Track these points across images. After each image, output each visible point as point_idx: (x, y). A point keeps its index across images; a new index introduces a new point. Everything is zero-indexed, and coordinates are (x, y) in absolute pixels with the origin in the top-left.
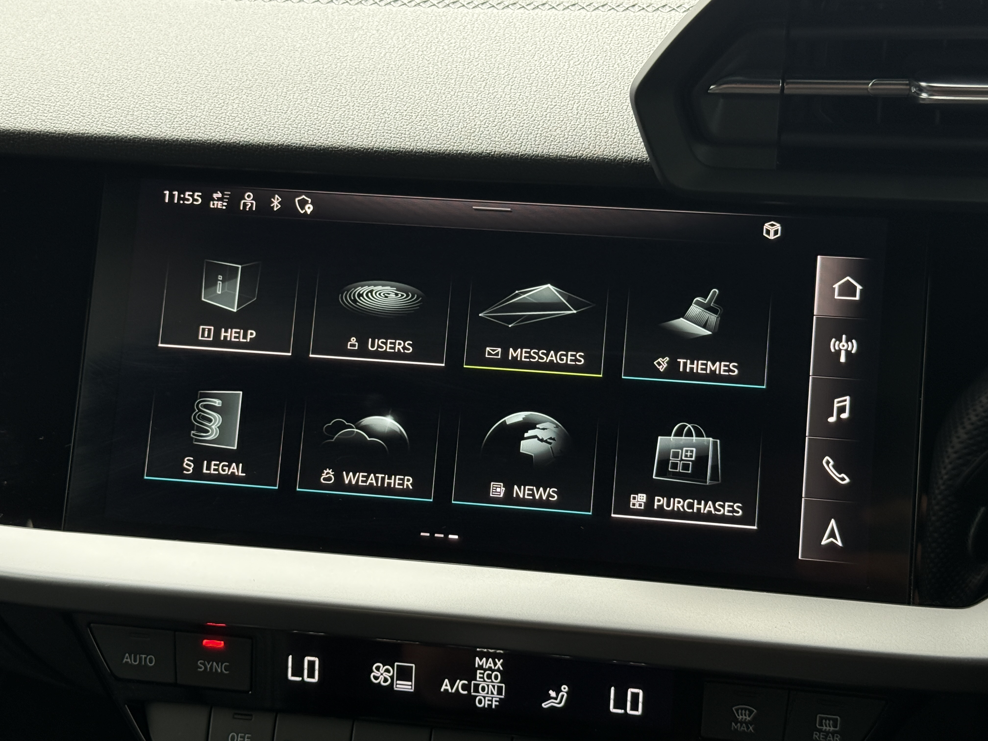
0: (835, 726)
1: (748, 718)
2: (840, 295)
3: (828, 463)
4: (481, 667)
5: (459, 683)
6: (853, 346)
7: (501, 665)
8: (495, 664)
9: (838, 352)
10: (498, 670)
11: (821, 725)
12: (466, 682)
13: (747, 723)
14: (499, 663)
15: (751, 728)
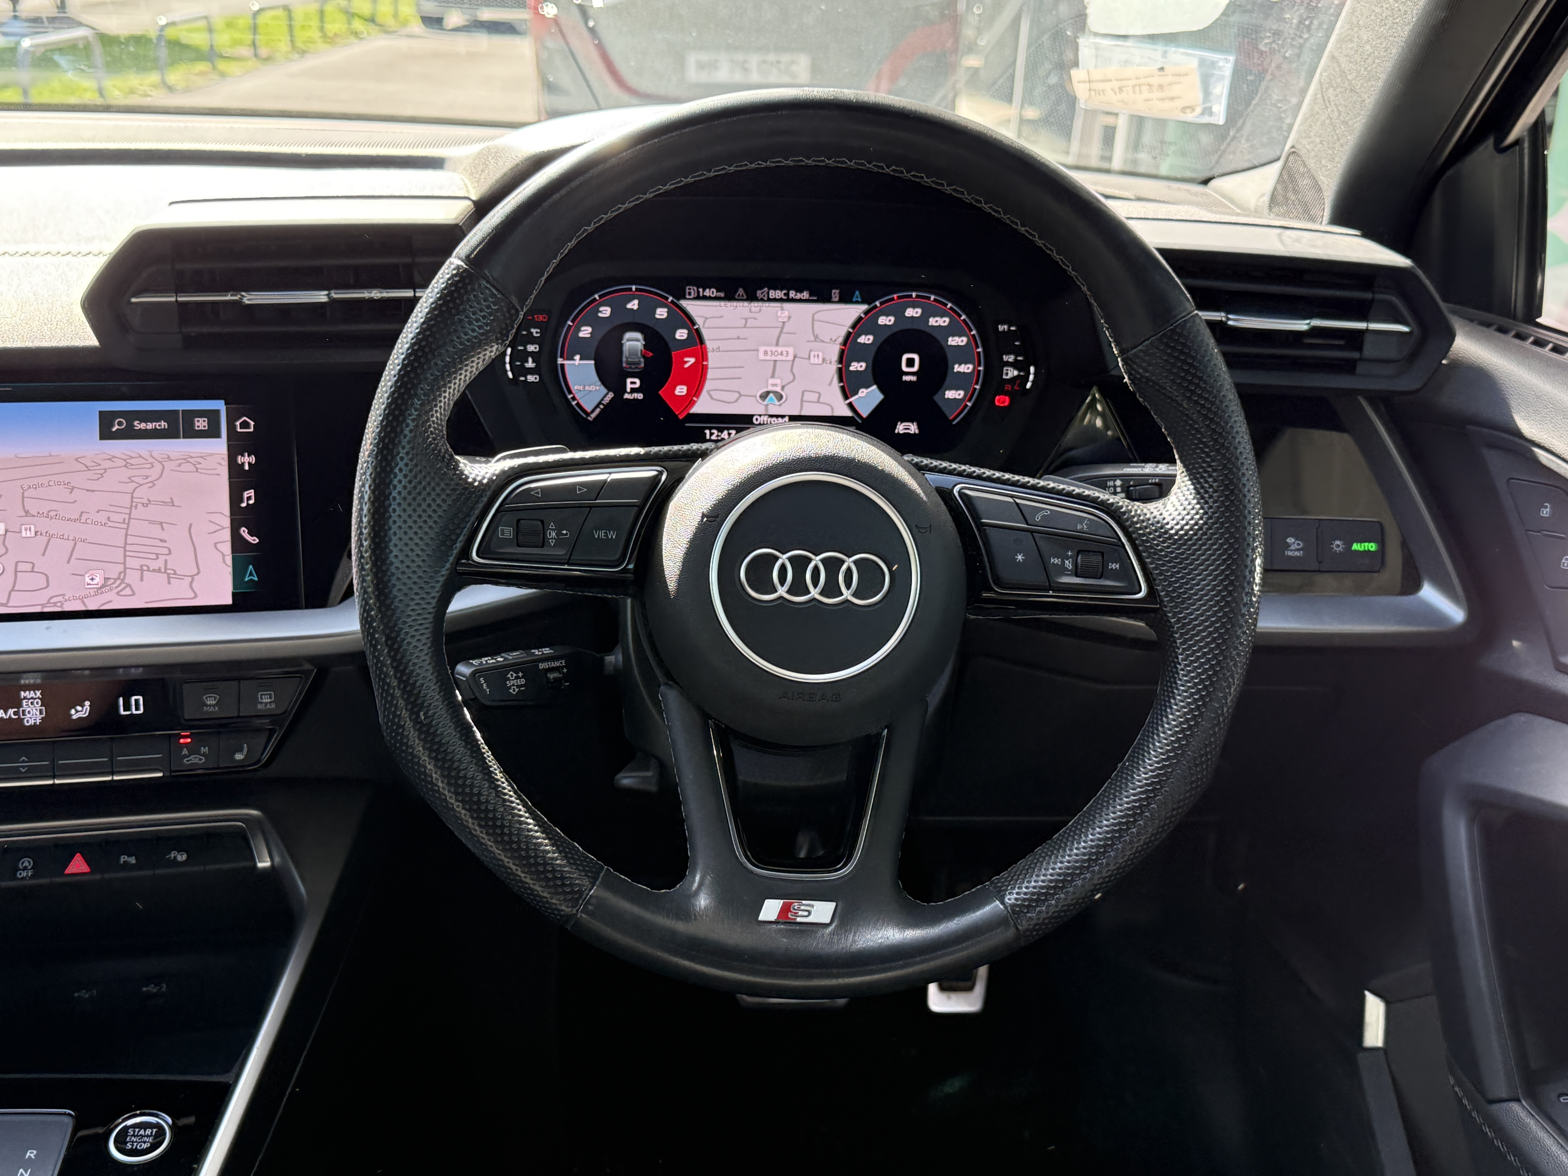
0: (270, 698)
1: (214, 702)
2: (240, 428)
3: (244, 531)
4: (25, 698)
5: (11, 712)
6: (253, 459)
7: (41, 694)
8: (36, 694)
9: (243, 464)
10: (39, 698)
11: (261, 699)
12: (16, 710)
13: (214, 706)
14: (38, 693)
15: (217, 708)
